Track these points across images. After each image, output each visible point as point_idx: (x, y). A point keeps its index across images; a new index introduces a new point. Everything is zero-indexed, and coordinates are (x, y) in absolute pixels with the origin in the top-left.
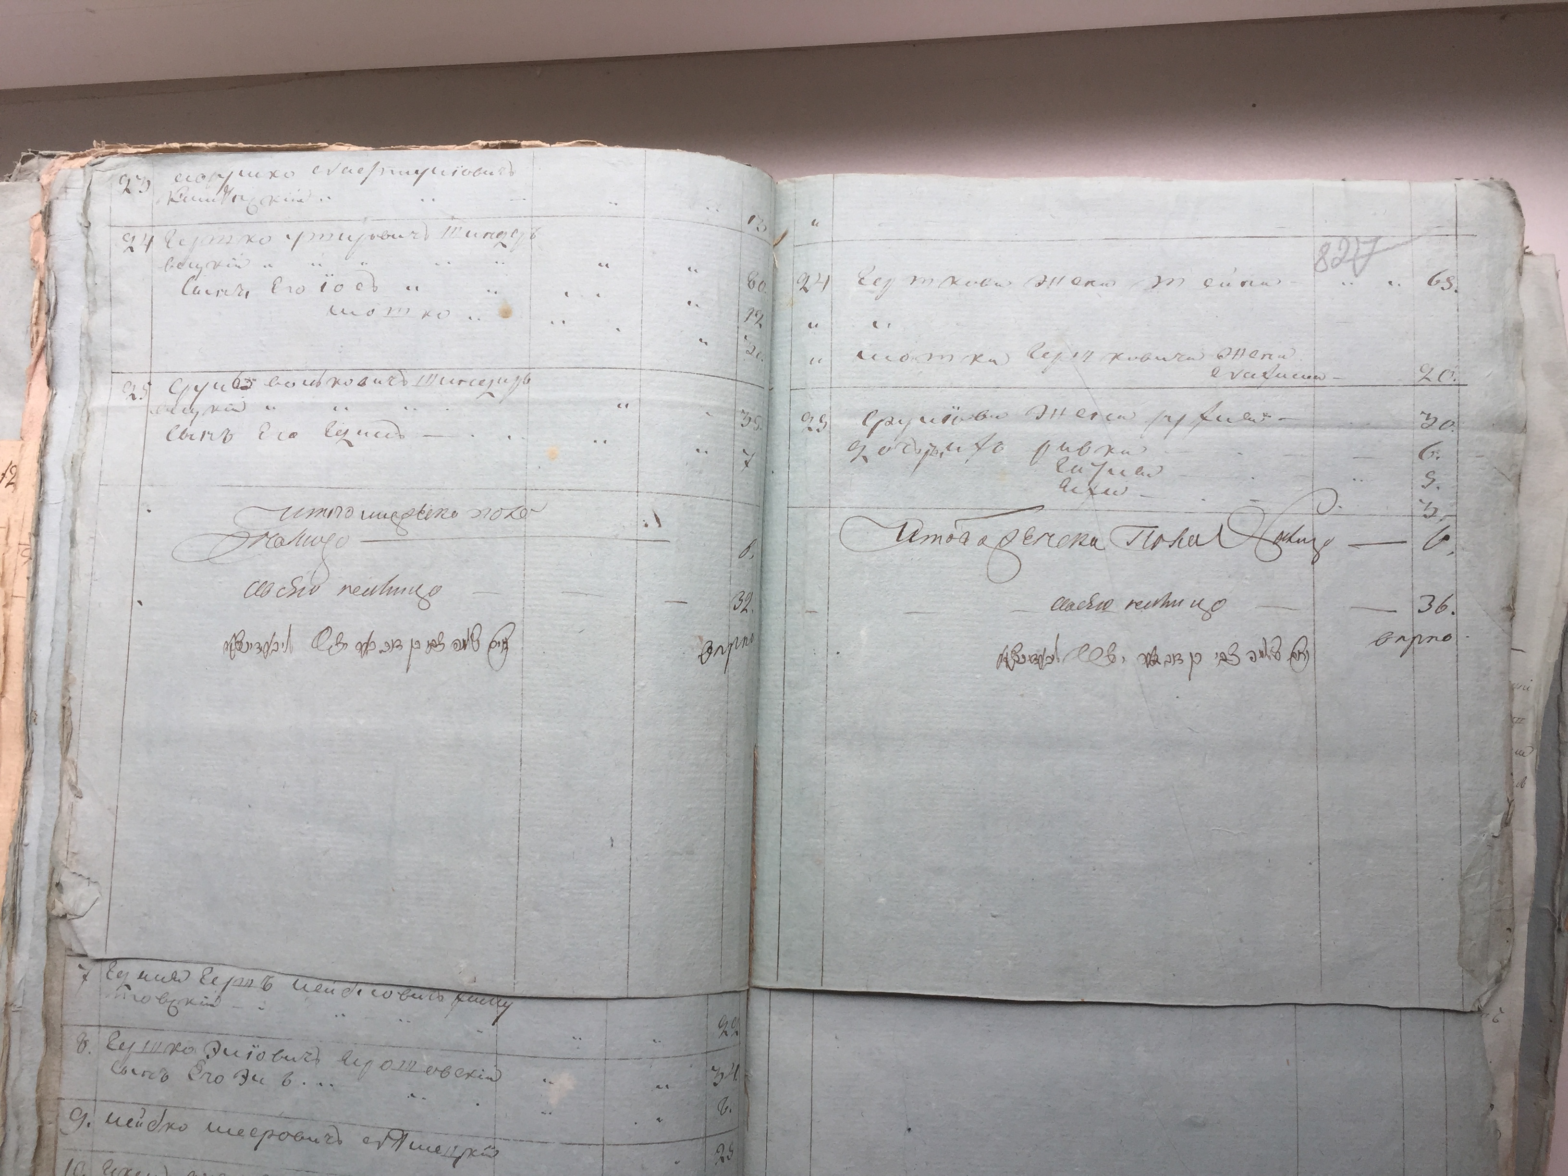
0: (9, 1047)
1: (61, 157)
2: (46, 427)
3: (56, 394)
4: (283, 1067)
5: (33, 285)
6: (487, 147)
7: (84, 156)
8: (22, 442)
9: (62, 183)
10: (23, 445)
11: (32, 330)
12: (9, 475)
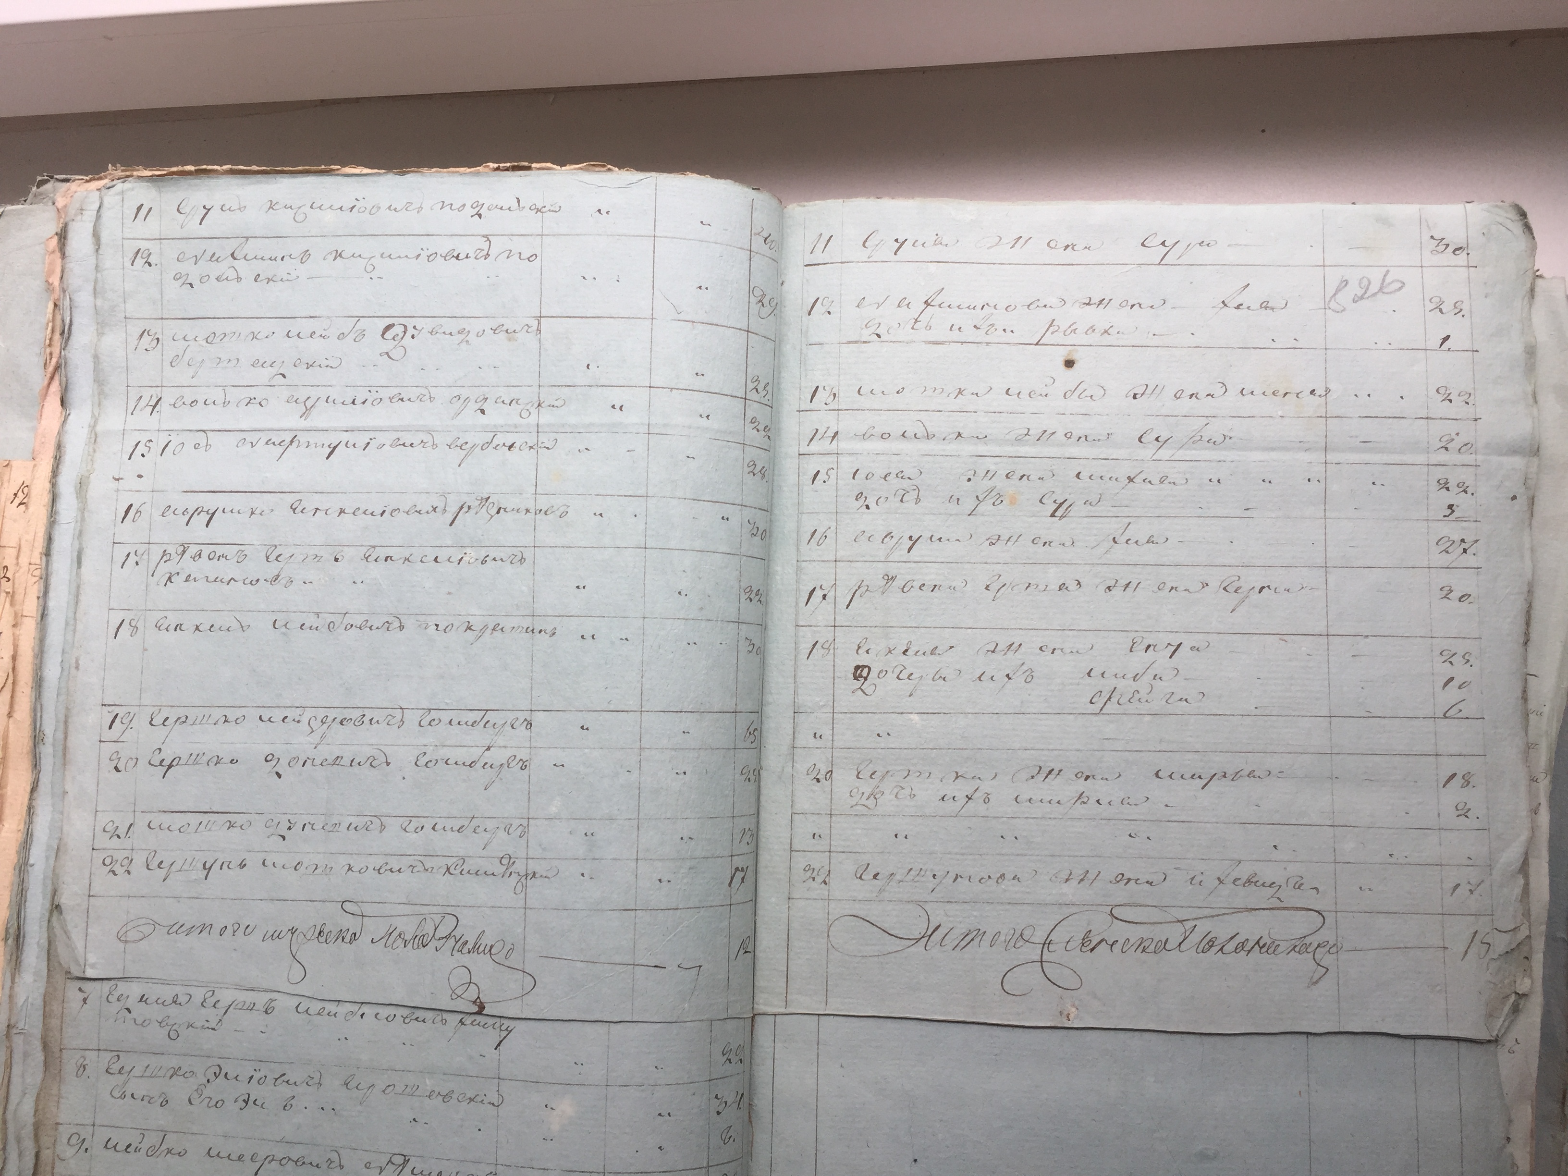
0: (11, 1069)
1: (77, 181)
2: (59, 447)
3: (69, 414)
4: (286, 1091)
5: (47, 307)
6: (498, 169)
7: (100, 179)
8: (34, 462)
9: (78, 206)
10: (35, 466)
11: (45, 352)
12: (20, 495)
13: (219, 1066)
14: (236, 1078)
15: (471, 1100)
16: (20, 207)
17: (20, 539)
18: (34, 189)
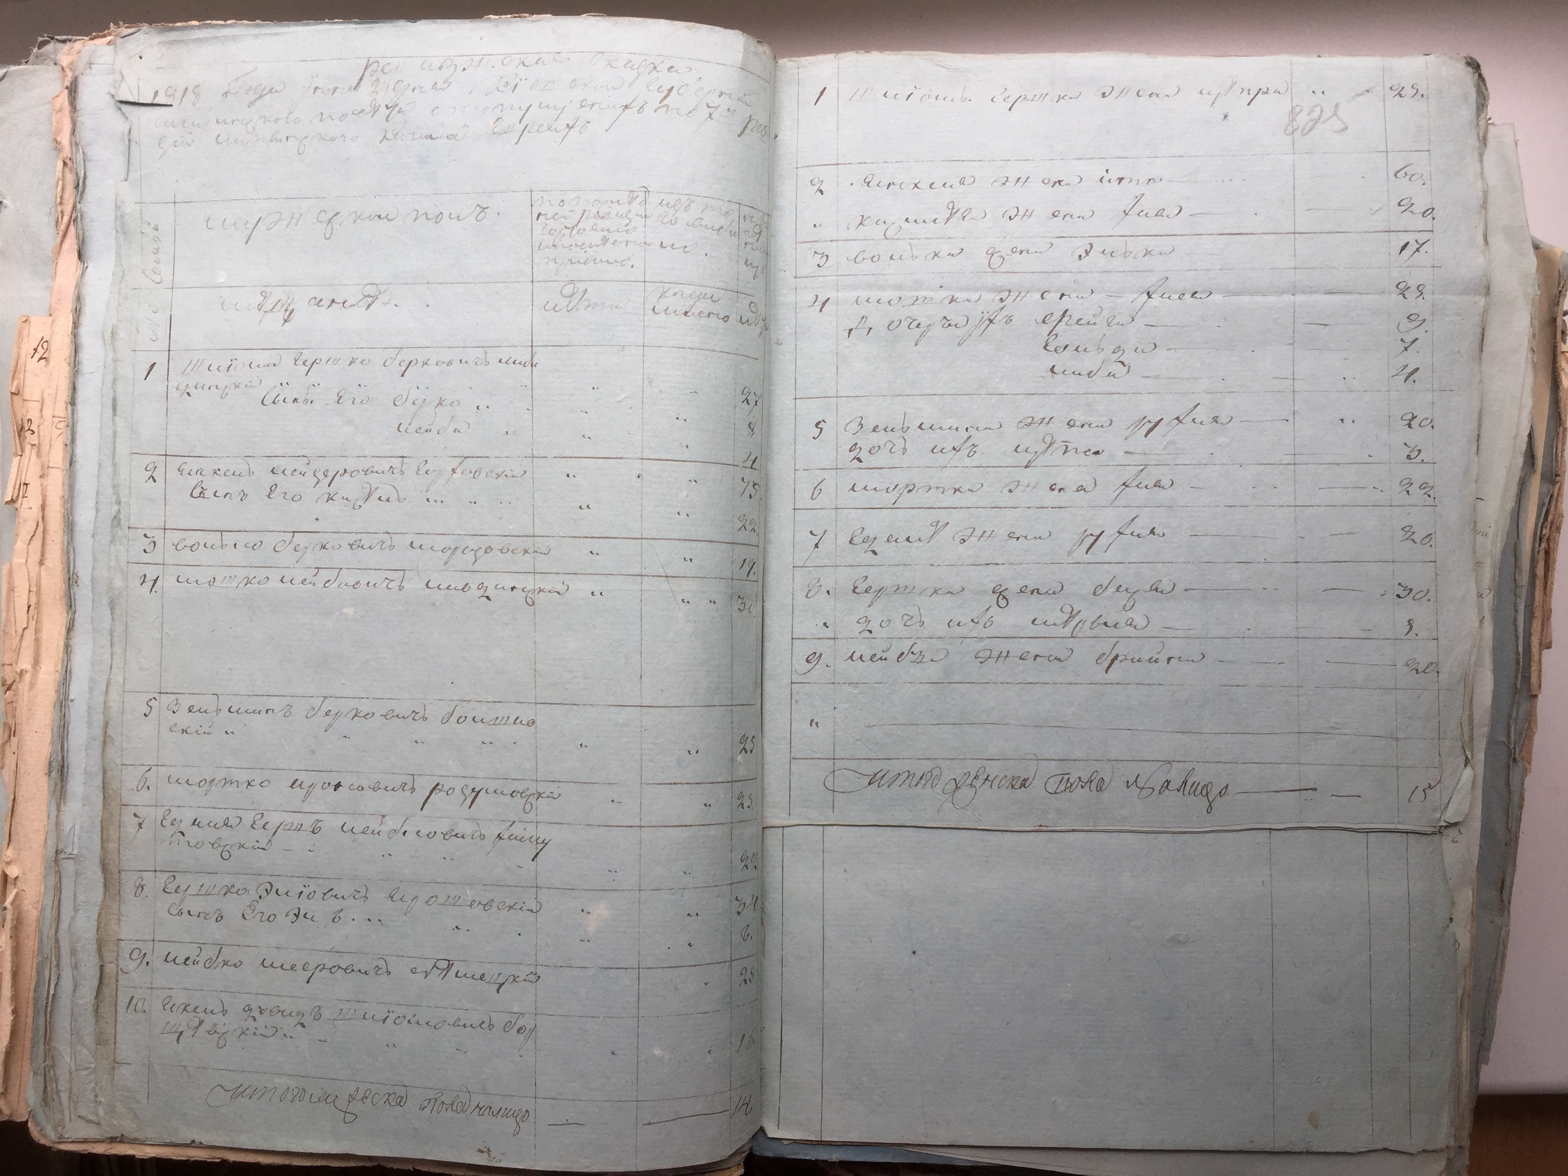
0: (61, 893)
1: (78, 42)
2: (79, 299)
3: (87, 267)
4: (333, 905)
5: (55, 167)
7: (105, 36)
8: (51, 318)
9: (86, 59)
10: (53, 321)
11: (56, 210)
12: (40, 350)
13: (270, 883)
14: (287, 893)
15: (510, 907)
16: (22, 67)
17: (43, 393)
18: (35, 50)
